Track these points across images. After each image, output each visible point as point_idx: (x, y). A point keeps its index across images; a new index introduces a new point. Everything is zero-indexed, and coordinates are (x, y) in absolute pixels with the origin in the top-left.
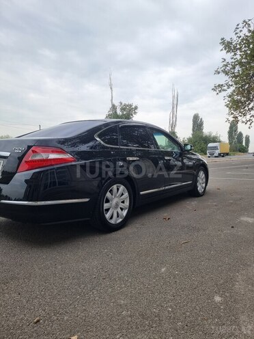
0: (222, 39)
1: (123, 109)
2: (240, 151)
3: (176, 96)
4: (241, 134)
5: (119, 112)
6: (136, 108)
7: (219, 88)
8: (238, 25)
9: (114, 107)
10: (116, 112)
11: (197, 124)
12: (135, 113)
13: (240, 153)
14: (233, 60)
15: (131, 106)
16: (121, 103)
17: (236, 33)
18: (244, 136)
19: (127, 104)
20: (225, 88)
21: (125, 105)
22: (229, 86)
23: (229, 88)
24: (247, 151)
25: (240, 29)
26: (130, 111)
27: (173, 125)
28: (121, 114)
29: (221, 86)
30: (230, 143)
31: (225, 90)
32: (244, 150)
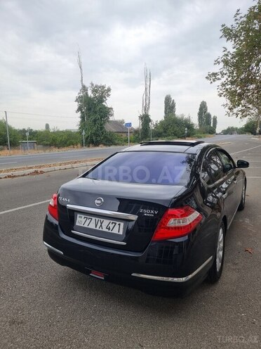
0: (223, 26)
1: (94, 91)
2: (210, 133)
3: (148, 76)
4: (209, 115)
5: (90, 94)
6: (109, 90)
7: (213, 76)
8: (238, 11)
9: (84, 89)
10: (87, 94)
11: (170, 106)
12: (108, 95)
13: (210, 135)
14: (235, 50)
15: (103, 87)
16: (92, 85)
17: (236, 20)
18: (212, 117)
19: (99, 85)
21: (96, 86)
22: (223, 74)
23: (223, 77)
24: (215, 132)
25: (240, 15)
26: (102, 93)
27: (146, 108)
28: (92, 96)
29: (215, 74)
30: (200, 125)
31: (219, 79)
32: (212, 132)
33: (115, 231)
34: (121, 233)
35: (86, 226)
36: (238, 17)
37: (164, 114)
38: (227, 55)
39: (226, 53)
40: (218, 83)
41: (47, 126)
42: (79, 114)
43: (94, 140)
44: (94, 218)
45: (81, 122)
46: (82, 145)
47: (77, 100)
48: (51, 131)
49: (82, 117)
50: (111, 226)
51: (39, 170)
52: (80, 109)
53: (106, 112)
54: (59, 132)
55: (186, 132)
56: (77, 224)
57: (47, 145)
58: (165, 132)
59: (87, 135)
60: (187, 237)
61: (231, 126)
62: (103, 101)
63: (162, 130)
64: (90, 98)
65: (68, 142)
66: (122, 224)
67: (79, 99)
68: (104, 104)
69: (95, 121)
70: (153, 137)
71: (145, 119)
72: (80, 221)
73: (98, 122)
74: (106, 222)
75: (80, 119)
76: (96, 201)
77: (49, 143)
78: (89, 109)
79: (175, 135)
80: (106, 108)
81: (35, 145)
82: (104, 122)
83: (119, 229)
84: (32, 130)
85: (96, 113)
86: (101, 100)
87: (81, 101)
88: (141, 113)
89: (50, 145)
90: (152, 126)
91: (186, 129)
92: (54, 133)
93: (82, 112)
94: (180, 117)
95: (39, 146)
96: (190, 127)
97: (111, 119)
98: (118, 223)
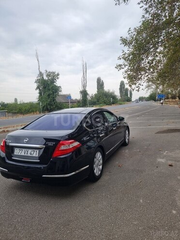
0: (121, 37)
1: (48, 75)
2: (127, 101)
3: (85, 66)
4: (127, 89)
5: (45, 78)
6: (58, 75)
7: (119, 67)
8: (130, 28)
9: (41, 74)
10: (43, 77)
11: (100, 84)
12: (58, 78)
14: (129, 52)
15: (54, 73)
16: (46, 71)
17: (129, 34)
18: (129, 91)
19: (51, 71)
20: (123, 67)
21: (49, 72)
22: (125, 66)
23: (125, 67)
24: (131, 101)
25: (131, 31)
26: (54, 76)
27: (84, 86)
28: (47, 79)
29: (120, 65)
30: (121, 96)
31: (123, 68)
32: (129, 100)
33: (34, 155)
34: (37, 156)
35: (19, 154)
36: (130, 32)
37: (97, 90)
38: (124, 54)
39: (124, 53)
40: (123, 70)
41: (16, 100)
42: (38, 91)
43: (49, 109)
44: (24, 150)
45: (40, 96)
46: (40, 112)
47: (36, 82)
48: (19, 103)
49: (40, 93)
50: (32, 153)
51: (6, 130)
52: (38, 88)
53: (56, 89)
54: (24, 104)
55: (112, 101)
56: (15, 154)
57: (15, 113)
58: (98, 101)
59: (43, 105)
60: (71, 153)
61: (141, 96)
62: (54, 82)
63: (96, 100)
64: (45, 81)
65: (30, 111)
66: (38, 151)
67: (37, 81)
68: (55, 84)
69: (49, 95)
70: (90, 105)
71: (84, 93)
72: (17, 152)
73: (51, 96)
74: (30, 151)
75: (38, 95)
76: (25, 140)
77: (16, 112)
78: (45, 88)
79: (105, 103)
80: (56, 86)
81: (7, 113)
82: (56, 96)
83: (36, 154)
84: (4, 103)
85: (49, 90)
86: (53, 81)
87: (39, 82)
88: (81, 89)
89: (17, 113)
90: (89, 98)
91: (112, 99)
92: (20, 104)
93: (40, 90)
94: (107, 91)
95: (10, 114)
96: (114, 97)
97: (60, 93)
98: (36, 151)
